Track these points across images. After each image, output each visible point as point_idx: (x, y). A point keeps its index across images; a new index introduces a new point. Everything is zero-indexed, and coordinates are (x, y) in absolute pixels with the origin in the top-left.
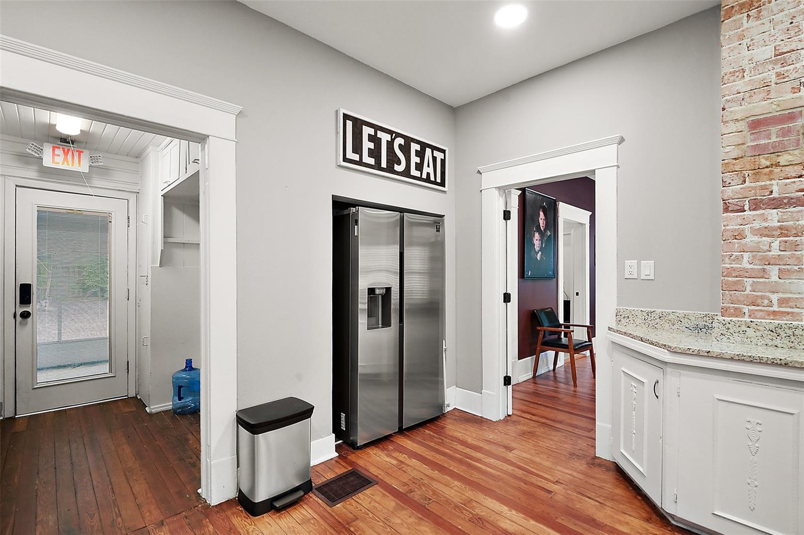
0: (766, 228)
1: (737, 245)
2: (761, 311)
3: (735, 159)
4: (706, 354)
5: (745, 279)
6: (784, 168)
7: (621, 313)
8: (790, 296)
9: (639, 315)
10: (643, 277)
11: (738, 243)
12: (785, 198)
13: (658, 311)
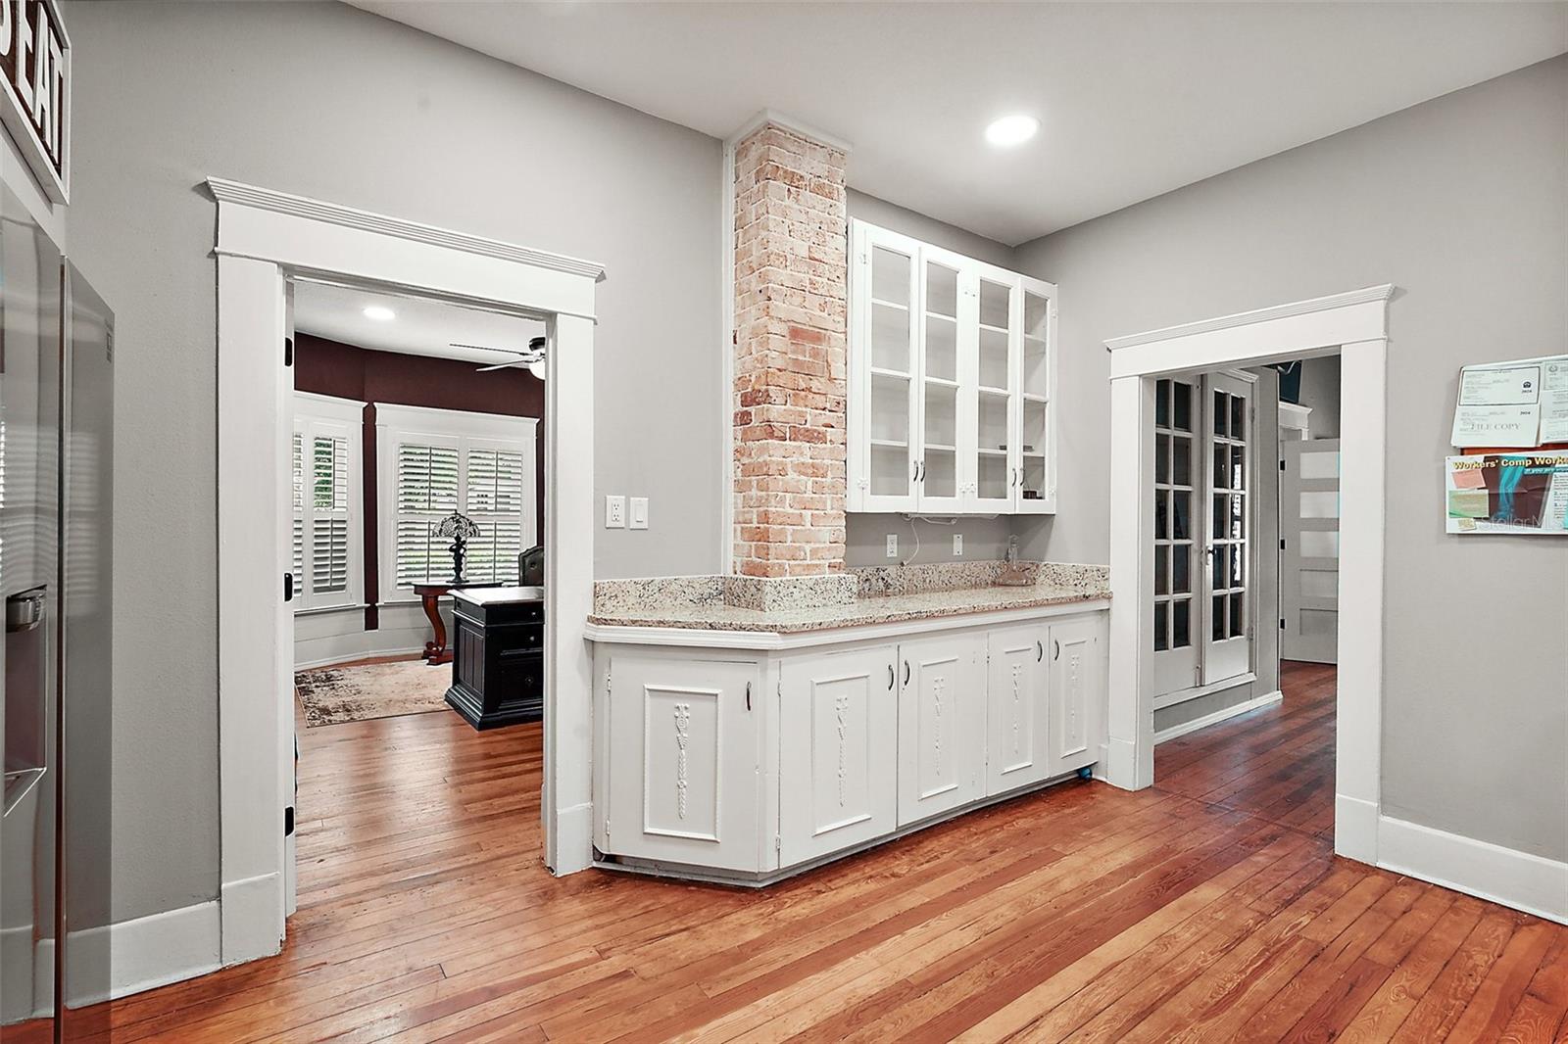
0: (803, 464)
1: (781, 483)
2: (799, 565)
3: (780, 370)
4: (819, 627)
5: (787, 527)
6: (815, 396)
7: (605, 591)
8: (818, 545)
9: (632, 588)
10: (634, 525)
11: (782, 480)
12: (815, 431)
13: (658, 579)
